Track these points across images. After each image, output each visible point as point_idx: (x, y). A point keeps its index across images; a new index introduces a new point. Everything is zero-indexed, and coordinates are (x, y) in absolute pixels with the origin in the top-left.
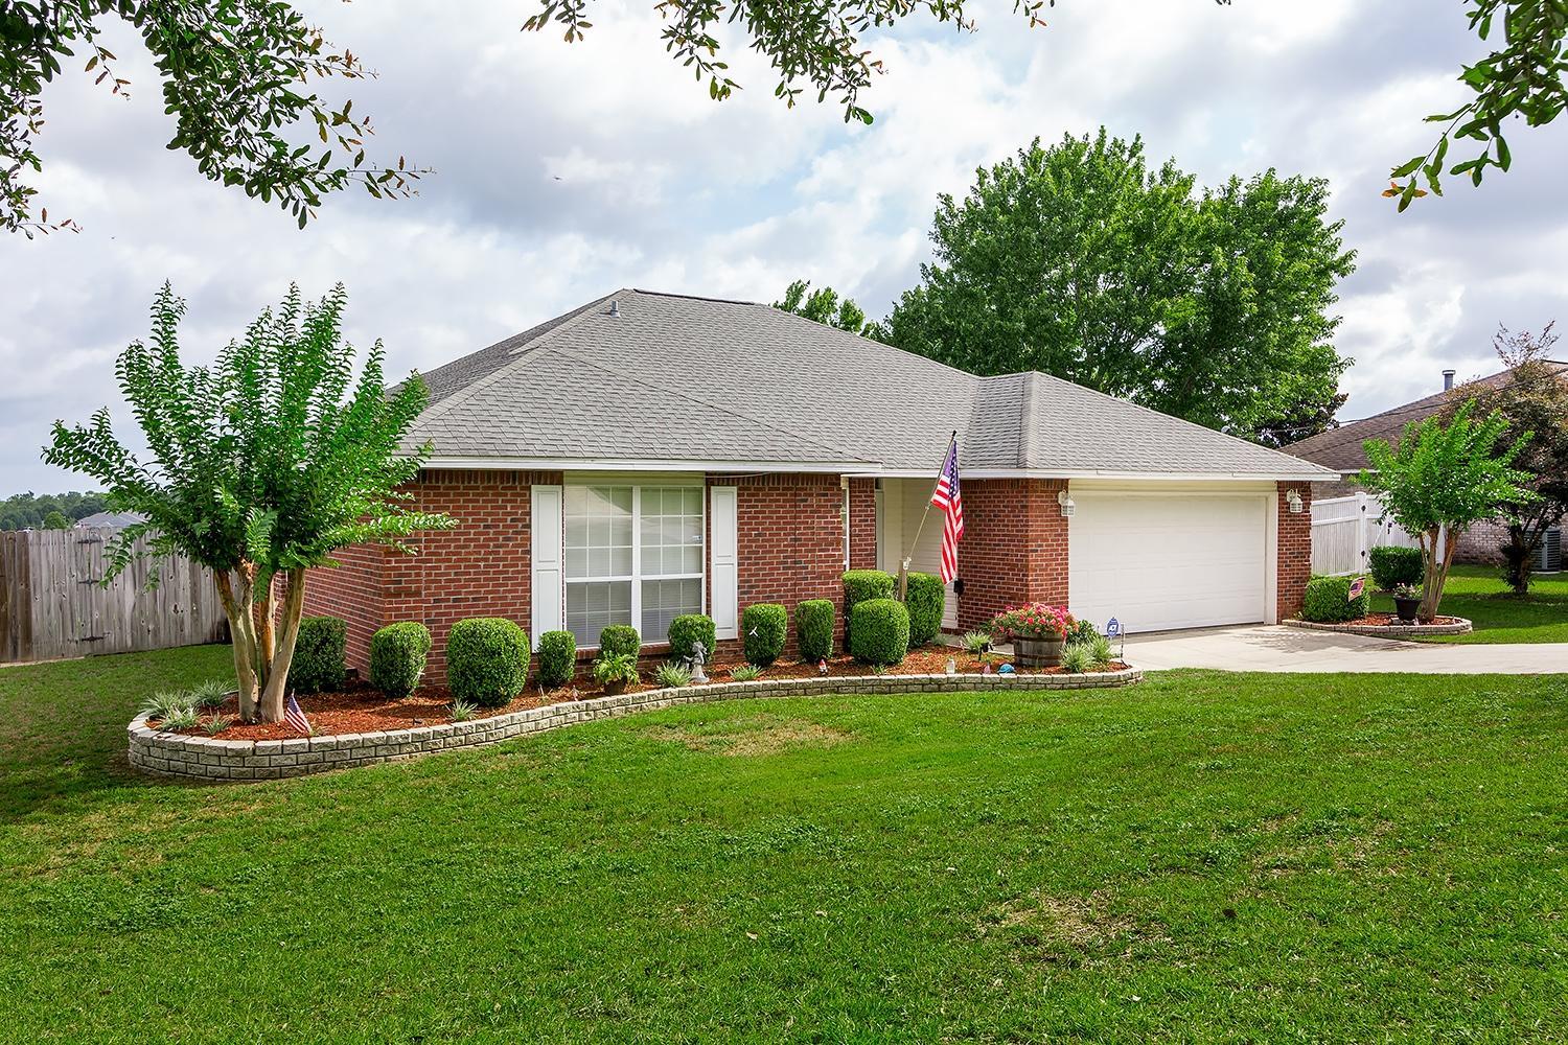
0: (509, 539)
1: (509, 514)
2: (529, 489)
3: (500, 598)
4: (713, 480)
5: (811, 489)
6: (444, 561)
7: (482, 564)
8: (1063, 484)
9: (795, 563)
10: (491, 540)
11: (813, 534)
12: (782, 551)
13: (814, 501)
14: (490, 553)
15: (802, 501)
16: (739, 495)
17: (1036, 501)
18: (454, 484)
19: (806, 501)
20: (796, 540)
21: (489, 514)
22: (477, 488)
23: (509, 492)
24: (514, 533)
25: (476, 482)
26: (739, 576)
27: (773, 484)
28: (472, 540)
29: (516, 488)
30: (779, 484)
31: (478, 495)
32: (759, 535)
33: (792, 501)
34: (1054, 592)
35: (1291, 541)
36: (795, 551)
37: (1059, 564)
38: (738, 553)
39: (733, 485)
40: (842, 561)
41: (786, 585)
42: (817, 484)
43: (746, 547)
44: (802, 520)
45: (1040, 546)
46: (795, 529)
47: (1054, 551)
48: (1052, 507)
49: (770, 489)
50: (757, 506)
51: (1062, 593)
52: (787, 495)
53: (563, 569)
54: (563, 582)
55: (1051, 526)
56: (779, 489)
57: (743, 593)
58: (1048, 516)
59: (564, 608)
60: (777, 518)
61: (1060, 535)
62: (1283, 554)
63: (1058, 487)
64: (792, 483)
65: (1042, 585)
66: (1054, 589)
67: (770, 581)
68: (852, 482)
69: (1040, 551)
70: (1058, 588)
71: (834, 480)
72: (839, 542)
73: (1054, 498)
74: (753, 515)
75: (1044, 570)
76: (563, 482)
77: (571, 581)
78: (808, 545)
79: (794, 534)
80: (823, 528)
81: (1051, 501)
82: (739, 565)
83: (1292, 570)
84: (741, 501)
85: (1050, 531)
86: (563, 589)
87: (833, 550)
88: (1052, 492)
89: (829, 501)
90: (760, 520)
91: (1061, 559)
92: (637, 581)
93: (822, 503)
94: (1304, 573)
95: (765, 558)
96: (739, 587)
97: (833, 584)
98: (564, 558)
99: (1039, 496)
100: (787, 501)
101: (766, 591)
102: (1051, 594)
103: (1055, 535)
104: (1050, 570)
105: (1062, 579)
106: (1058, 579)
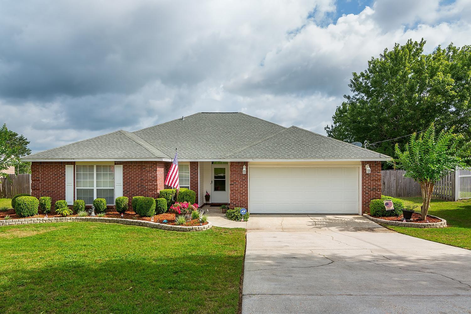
0: (60, 178)
1: (61, 172)
2: (65, 166)
3: (58, 192)
4: (117, 163)
5: (147, 165)
6: (45, 182)
7: (54, 183)
8: (246, 164)
10: (56, 178)
11: (148, 178)
12: (138, 182)
13: (148, 169)
14: (56, 181)
15: (144, 169)
16: (123, 167)
17: (233, 169)
18: (47, 165)
19: (145, 169)
20: (142, 179)
21: (56, 172)
22: (53, 166)
23: (61, 167)
24: (62, 176)
25: (53, 164)
26: (123, 189)
27: (135, 164)
28: (51, 178)
29: (62, 166)
30: (136, 164)
31: (53, 167)
32: (130, 178)
33: (141, 169)
34: (241, 198)
35: (369, 184)
36: (142, 183)
37: (244, 189)
38: (123, 183)
39: (122, 164)
40: (157, 186)
41: (139, 192)
42: (149, 164)
43: (126, 181)
44: (144, 174)
45: (235, 183)
46: (142, 176)
47: (242, 184)
48: (240, 170)
49: (134, 165)
50: (129, 170)
51: (245, 198)
52: (139, 167)
53: (74, 185)
54: (74, 188)
55: (240, 177)
56: (136, 165)
57: (125, 193)
58: (239, 173)
59: (74, 195)
60: (136, 173)
61: (244, 180)
62: (364, 189)
63: (243, 164)
64: (141, 164)
65: (236, 195)
66: (241, 197)
67: (134, 190)
68: (190, 163)
69: (235, 184)
70: (243, 197)
71: (155, 163)
72: (156, 180)
73: (241, 168)
74: (128, 172)
75: (237, 191)
76: (75, 164)
77: (77, 188)
78: (146, 181)
79: (141, 178)
80: (151, 176)
81: (240, 169)
82: (123, 186)
83: (369, 195)
84: (124, 169)
85: (240, 178)
86: (74, 190)
87: (154, 182)
88: (240, 166)
89: (153, 169)
90: (130, 174)
91: (244, 188)
92: (95, 189)
93: (150, 169)
94: (377, 197)
95: (132, 184)
96: (123, 192)
97: (154, 192)
98: (74, 182)
99: (235, 167)
100: (139, 169)
101: (132, 193)
102: (240, 199)
103: (242, 180)
104: (240, 191)
105: (245, 194)
106: (243, 194)
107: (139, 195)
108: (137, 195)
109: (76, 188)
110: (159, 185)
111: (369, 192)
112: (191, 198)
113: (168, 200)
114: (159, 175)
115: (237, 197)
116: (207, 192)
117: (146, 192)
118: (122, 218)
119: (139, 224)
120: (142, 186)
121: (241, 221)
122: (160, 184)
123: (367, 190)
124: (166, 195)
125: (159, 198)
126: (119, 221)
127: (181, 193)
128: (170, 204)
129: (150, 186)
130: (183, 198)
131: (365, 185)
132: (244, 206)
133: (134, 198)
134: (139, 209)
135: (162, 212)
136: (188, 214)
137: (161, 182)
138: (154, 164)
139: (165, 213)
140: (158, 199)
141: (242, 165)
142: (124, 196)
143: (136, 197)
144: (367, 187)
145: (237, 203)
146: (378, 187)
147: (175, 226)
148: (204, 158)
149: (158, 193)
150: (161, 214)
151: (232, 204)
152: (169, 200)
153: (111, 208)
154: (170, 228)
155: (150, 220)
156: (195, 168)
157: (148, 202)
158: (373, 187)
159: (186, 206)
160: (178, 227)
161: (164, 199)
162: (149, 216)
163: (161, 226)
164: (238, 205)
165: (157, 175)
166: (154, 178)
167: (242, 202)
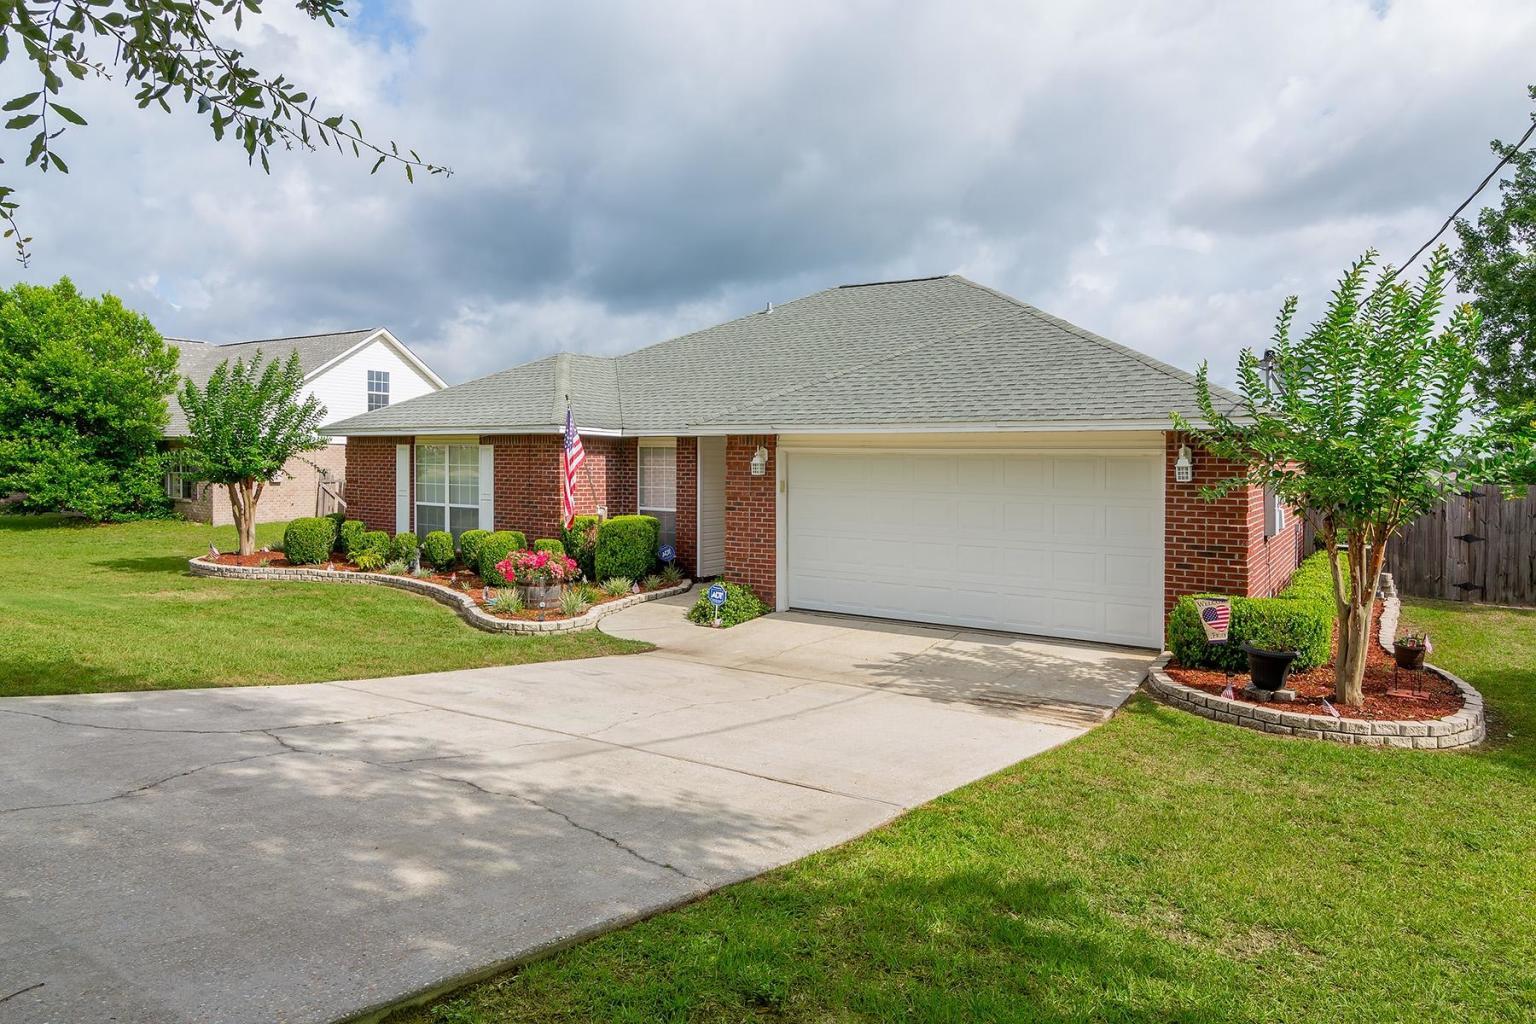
0: (389, 476)
1: (389, 461)
2: (397, 447)
3: (386, 510)
4: (482, 440)
5: (539, 447)
6: (366, 487)
8: (770, 442)
9: (530, 503)
10: (382, 476)
12: (521, 494)
13: (541, 455)
15: (534, 455)
16: (495, 451)
17: (734, 458)
18: (369, 444)
19: (537, 455)
20: (530, 485)
21: (382, 461)
22: (378, 447)
23: (390, 449)
24: (391, 472)
25: (377, 443)
26: (495, 509)
27: (517, 442)
28: (375, 476)
29: (393, 446)
30: (520, 442)
32: (507, 480)
33: (528, 455)
34: (755, 554)
35: (1193, 527)
36: (530, 494)
38: (494, 492)
39: (492, 443)
42: (544, 442)
43: (500, 488)
44: (534, 469)
45: (738, 504)
46: (530, 477)
47: (756, 510)
49: (514, 447)
50: (506, 459)
51: (764, 556)
52: (524, 451)
53: (412, 497)
54: (412, 504)
55: (753, 484)
56: (519, 447)
57: (497, 521)
59: (412, 520)
60: (518, 468)
61: (764, 494)
62: (1174, 546)
63: (755, 443)
64: (528, 442)
66: (755, 551)
68: (678, 441)
69: (739, 509)
70: (760, 551)
72: (559, 489)
74: (504, 465)
75: (743, 529)
76: (413, 443)
77: (419, 503)
78: (537, 490)
79: (529, 481)
80: (547, 477)
82: (495, 501)
83: (1195, 574)
84: (497, 455)
85: (751, 489)
86: (412, 508)
87: (554, 495)
88: (752, 449)
90: (508, 470)
91: (764, 520)
92: (447, 505)
93: (547, 457)
94: (1228, 583)
95: (511, 497)
96: (495, 517)
97: (554, 521)
98: (412, 489)
99: (736, 453)
100: (525, 455)
102: (752, 556)
103: (757, 494)
104: (751, 530)
105: (765, 541)
106: (760, 541)
109: (416, 503)
111: (1195, 560)
121: (711, 626)
123: (1184, 553)
129: (544, 503)
131: (1175, 533)
138: (555, 442)
141: (757, 445)
144: (1185, 540)
145: (743, 570)
146: (1235, 542)
156: (689, 458)
158: (1209, 541)
164: (745, 576)
165: (558, 473)
166: (553, 482)
167: (758, 566)
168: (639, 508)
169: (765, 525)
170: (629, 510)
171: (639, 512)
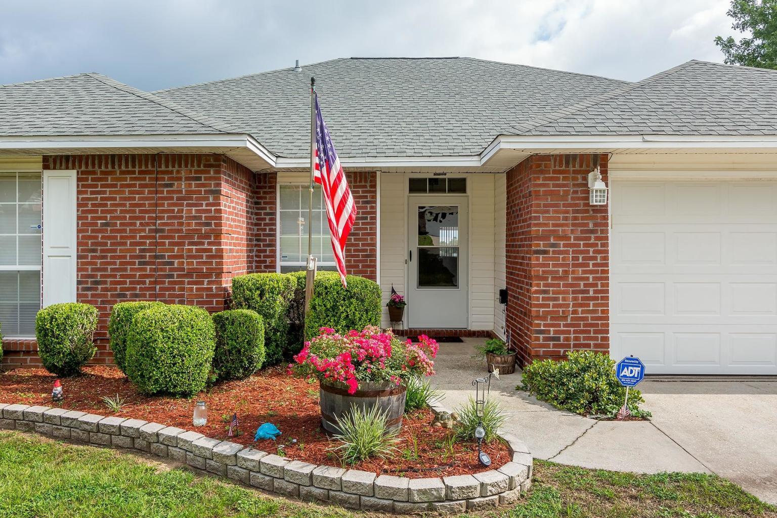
4: (51, 162)
5: (178, 172)
8: (600, 161)
11: (181, 224)
12: (138, 244)
13: (182, 185)
15: (167, 186)
16: (79, 180)
17: (545, 186)
19: (171, 185)
20: (156, 231)
26: (79, 270)
30: (134, 166)
32: (107, 224)
33: (152, 185)
34: (580, 310)
36: (156, 244)
37: (591, 272)
38: (79, 244)
39: (73, 169)
40: (221, 257)
41: (144, 283)
42: (186, 166)
43: (90, 237)
44: (166, 208)
45: (553, 245)
46: (156, 218)
47: (582, 252)
48: (575, 192)
49: (122, 173)
50: (105, 192)
52: (144, 179)
55: (575, 218)
56: (134, 172)
57: (84, 289)
58: (570, 205)
60: (131, 205)
61: (592, 232)
63: (588, 166)
64: (153, 166)
65: (556, 299)
66: (581, 305)
67: (122, 276)
69: (554, 252)
70: (588, 305)
71: (212, 162)
72: (218, 235)
73: (580, 181)
74: (99, 201)
75: (560, 278)
78: (173, 237)
79: (155, 224)
80: (195, 218)
81: (574, 185)
82: (79, 257)
84: (83, 186)
85: (573, 225)
87: (209, 244)
88: (574, 172)
89: (203, 185)
90: (109, 208)
91: (594, 265)
93: (193, 188)
95: (115, 251)
96: (79, 283)
97: (209, 283)
99: (551, 179)
100: (145, 186)
101: (116, 289)
102: (574, 312)
103: (582, 232)
104: (574, 279)
105: (595, 292)
106: (588, 292)
107: (145, 296)
108: (136, 296)
110: (229, 257)
112: (367, 311)
113: (267, 316)
114: (230, 213)
115: (560, 306)
116: (393, 291)
117: (175, 283)
118: (55, 402)
119: (133, 439)
120: (156, 257)
121: (615, 418)
122: (231, 251)
124: (261, 295)
125: (228, 308)
126: (33, 422)
127: (323, 290)
128: (275, 334)
129: (189, 257)
130: (334, 308)
132: (592, 343)
133: (117, 307)
134: (137, 361)
135: (245, 369)
136: (391, 393)
137: (235, 245)
138: (211, 166)
139: (258, 374)
140: (225, 314)
141: (584, 168)
142: (83, 302)
143: (126, 305)
145: (563, 332)
147: (333, 473)
148: (405, 154)
149: (225, 289)
150: (239, 379)
151: (541, 336)
152: (272, 316)
153: (27, 353)
154: (306, 481)
155: (185, 423)
156: (366, 197)
157: (180, 328)
159: (382, 352)
160: (355, 484)
161: (254, 314)
162: (185, 395)
163: (250, 465)
164: (567, 339)
165: (220, 211)
166: (209, 224)
167: (585, 325)
168: (279, 264)
169: (596, 272)
170: (266, 267)
171: (278, 269)
